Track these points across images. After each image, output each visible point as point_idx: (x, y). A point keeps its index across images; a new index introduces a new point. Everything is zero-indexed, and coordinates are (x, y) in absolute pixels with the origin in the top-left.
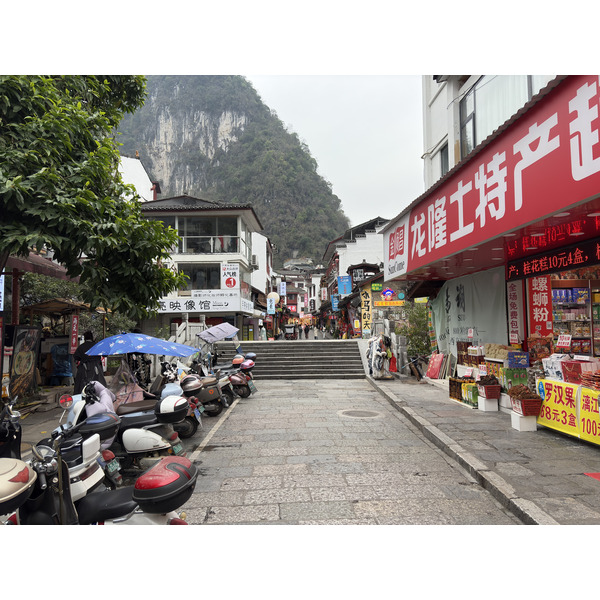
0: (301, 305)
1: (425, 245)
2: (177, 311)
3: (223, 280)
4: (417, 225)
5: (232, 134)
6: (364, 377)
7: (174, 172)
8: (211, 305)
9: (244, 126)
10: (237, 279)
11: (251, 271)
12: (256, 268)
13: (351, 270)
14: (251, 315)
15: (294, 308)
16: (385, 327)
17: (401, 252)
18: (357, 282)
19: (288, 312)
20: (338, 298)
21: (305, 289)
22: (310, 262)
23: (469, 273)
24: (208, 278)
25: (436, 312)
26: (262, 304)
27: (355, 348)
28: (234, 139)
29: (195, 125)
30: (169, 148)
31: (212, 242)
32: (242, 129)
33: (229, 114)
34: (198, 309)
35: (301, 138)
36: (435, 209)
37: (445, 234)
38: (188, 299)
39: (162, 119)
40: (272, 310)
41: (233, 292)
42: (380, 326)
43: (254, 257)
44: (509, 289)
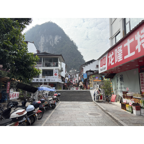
0: (73, 81)
1: (114, 61)
2: (41, 82)
3: (54, 74)
4: (111, 56)
5: (58, 41)
6: (92, 101)
7: (44, 49)
8: (50, 80)
9: (61, 39)
10: (57, 73)
11: (61, 72)
12: (63, 71)
13: (87, 72)
14: (61, 83)
15: (72, 82)
16: (97, 87)
17: (105, 64)
18: (88, 75)
19: (70, 82)
20: (83, 79)
21: (75, 77)
22: (76, 71)
23: (125, 71)
24: (50, 73)
25: (113, 83)
26: (64, 80)
27: (89, 93)
28: (58, 42)
29: (49, 38)
30: (43, 43)
31: (51, 64)
32: (60, 39)
33: (57, 36)
34: (47, 81)
35: (74, 42)
36: (118, 50)
37: (122, 57)
38: (45, 79)
39: (41, 37)
40: (66, 82)
41: (56, 77)
42: (96, 86)
43: (62, 68)
44: (140, 75)
